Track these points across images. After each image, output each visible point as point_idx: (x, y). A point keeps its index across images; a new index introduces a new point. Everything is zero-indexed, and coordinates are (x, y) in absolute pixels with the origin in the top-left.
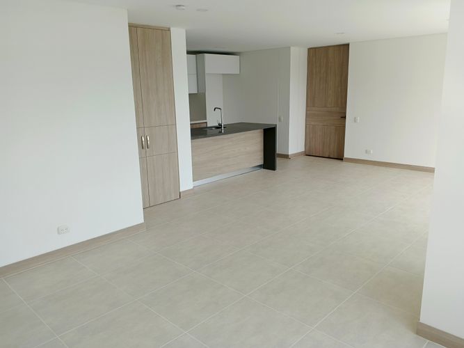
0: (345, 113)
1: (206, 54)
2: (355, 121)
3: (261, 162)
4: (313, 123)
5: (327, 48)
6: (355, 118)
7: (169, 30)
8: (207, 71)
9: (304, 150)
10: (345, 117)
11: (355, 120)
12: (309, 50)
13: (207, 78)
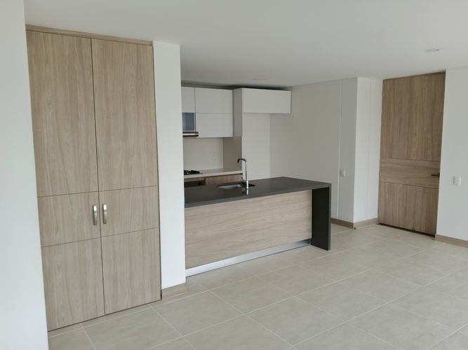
0: (439, 169)
1: (244, 89)
2: (454, 183)
3: (308, 235)
4: (389, 180)
5: (411, 79)
6: (454, 179)
7: (151, 44)
8: (244, 110)
9: (377, 217)
10: (438, 175)
11: (454, 181)
12: (385, 82)
13: (245, 119)
